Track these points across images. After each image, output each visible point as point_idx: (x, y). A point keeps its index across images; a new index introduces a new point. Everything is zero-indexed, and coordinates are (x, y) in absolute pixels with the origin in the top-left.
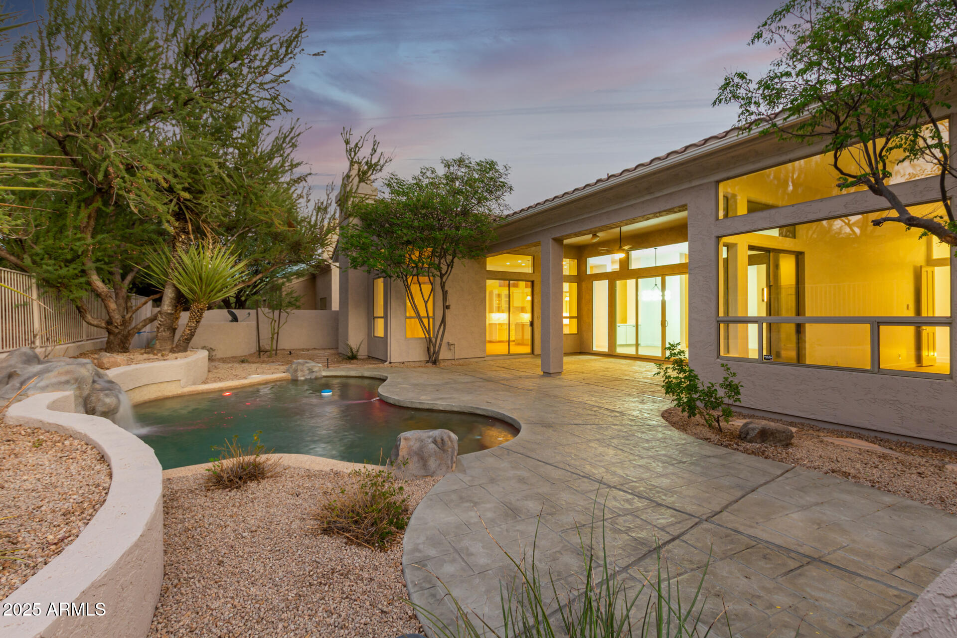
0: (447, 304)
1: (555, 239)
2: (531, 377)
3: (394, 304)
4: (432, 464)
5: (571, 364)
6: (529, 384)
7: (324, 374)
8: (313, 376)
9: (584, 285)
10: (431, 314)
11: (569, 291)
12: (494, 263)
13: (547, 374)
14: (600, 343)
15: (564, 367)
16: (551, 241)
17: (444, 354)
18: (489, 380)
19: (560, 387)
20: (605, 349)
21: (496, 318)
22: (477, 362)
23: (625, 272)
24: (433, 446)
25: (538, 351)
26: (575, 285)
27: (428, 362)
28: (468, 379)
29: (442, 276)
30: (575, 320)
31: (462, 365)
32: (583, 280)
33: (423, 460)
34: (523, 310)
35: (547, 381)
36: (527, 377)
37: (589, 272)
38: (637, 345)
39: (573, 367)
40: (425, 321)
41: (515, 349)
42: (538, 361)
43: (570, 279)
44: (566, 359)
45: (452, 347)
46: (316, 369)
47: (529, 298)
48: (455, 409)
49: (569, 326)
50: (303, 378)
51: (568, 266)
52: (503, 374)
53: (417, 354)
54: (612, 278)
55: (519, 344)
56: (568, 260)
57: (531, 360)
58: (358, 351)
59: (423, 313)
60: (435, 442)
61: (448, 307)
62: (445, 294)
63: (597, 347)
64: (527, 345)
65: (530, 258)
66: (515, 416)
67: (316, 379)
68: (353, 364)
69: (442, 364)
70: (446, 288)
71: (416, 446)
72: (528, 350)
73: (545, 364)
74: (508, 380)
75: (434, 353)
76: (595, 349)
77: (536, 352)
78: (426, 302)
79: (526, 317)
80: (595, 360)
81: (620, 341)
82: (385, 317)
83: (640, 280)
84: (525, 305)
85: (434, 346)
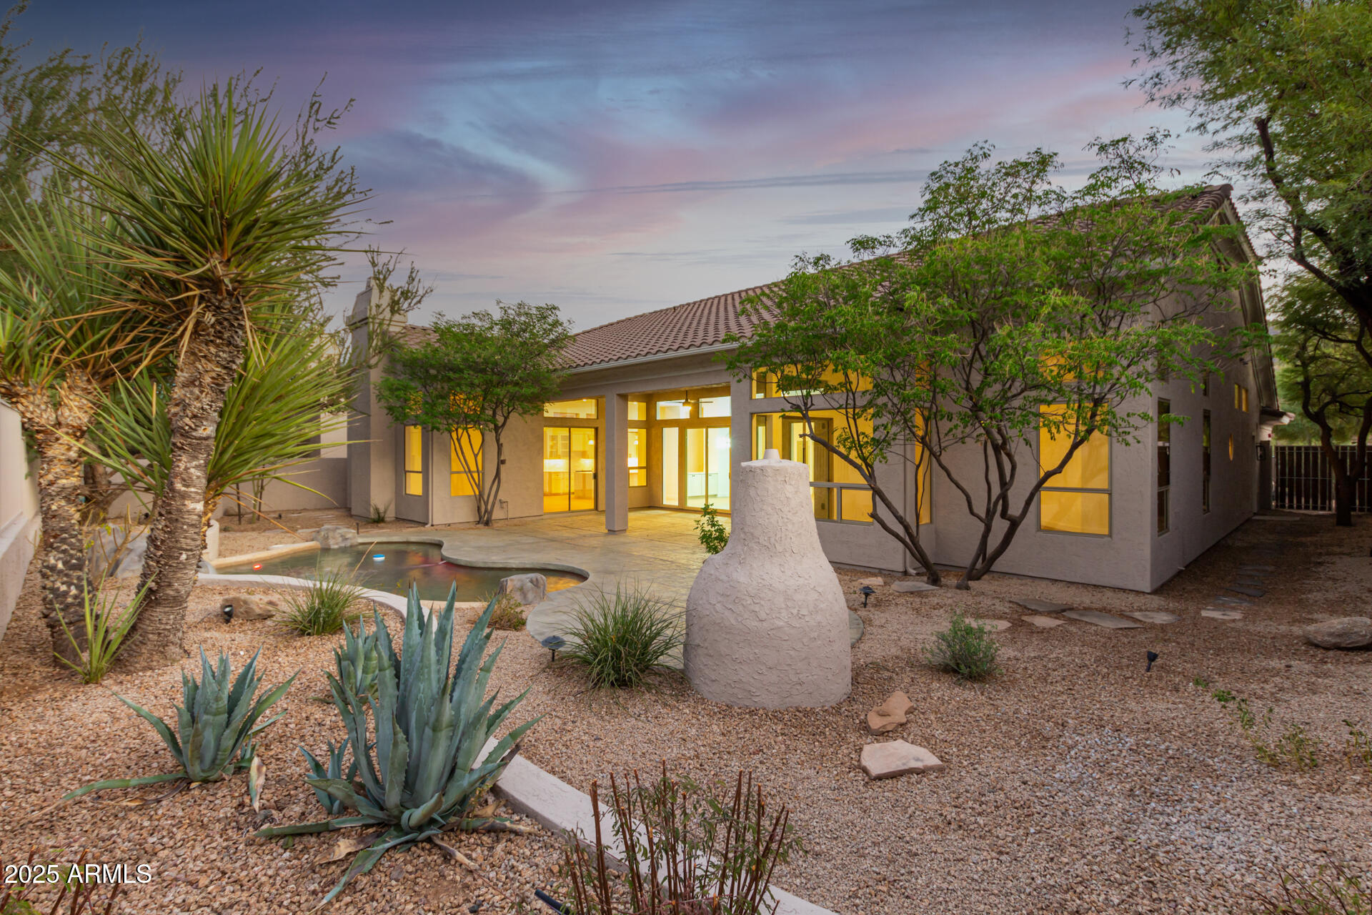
0: (502, 458)
1: (619, 395)
2: (596, 536)
3: (437, 458)
4: (530, 596)
5: (639, 520)
6: (594, 542)
7: (360, 540)
8: (348, 543)
9: (654, 432)
10: (480, 469)
11: (635, 441)
12: (552, 410)
13: (612, 532)
14: (670, 496)
15: (629, 524)
16: (616, 397)
17: (497, 514)
18: (553, 540)
19: (624, 543)
20: (675, 503)
21: (554, 465)
22: (533, 521)
23: (697, 421)
24: (530, 584)
25: (602, 507)
26: (644, 431)
27: (478, 523)
28: (530, 540)
29: (497, 428)
30: (644, 471)
31: (518, 526)
32: (652, 427)
33: (524, 593)
34: (584, 455)
35: (612, 539)
36: (591, 536)
37: (659, 418)
38: (707, 497)
39: (639, 523)
40: (475, 475)
41: (577, 505)
42: (603, 518)
43: (636, 424)
44: (632, 515)
45: (504, 505)
46: (349, 536)
47: (592, 442)
48: (528, 566)
49: (637, 479)
50: (336, 547)
51: (635, 411)
52: (566, 534)
53: (464, 514)
54: (682, 425)
55: (579, 498)
56: (636, 403)
57: (595, 517)
58: (385, 512)
59: (473, 468)
60: (531, 581)
61: (503, 462)
62: (500, 446)
63: (668, 499)
64: (590, 498)
65: (594, 401)
66: (583, 568)
67: (351, 546)
68: (383, 528)
69: (496, 525)
70: (501, 441)
71: (518, 584)
72: (591, 505)
73: (610, 521)
74: (572, 539)
75: (486, 511)
76: (666, 502)
77: (600, 509)
78: (476, 456)
79: (588, 464)
80: (663, 515)
81: (691, 492)
82: (425, 472)
83: (710, 430)
84: (587, 449)
85: (486, 504)
